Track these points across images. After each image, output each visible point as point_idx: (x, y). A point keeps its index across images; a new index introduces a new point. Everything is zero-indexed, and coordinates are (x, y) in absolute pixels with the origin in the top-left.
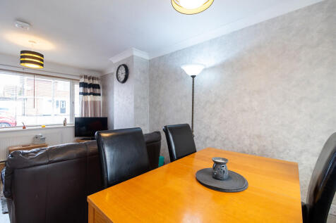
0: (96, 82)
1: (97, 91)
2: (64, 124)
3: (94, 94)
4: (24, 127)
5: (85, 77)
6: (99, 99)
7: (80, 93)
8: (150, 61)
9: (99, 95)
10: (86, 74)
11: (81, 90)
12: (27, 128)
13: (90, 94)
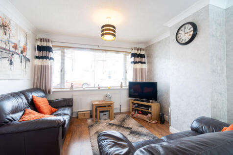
0: (143, 52)
1: (143, 60)
2: (121, 87)
3: (142, 63)
4: (99, 88)
5: (135, 49)
6: (145, 66)
7: (132, 62)
8: (226, 10)
9: (145, 63)
10: (136, 46)
11: (132, 59)
12: (101, 88)
13: (138, 63)
